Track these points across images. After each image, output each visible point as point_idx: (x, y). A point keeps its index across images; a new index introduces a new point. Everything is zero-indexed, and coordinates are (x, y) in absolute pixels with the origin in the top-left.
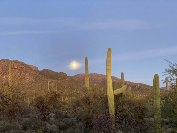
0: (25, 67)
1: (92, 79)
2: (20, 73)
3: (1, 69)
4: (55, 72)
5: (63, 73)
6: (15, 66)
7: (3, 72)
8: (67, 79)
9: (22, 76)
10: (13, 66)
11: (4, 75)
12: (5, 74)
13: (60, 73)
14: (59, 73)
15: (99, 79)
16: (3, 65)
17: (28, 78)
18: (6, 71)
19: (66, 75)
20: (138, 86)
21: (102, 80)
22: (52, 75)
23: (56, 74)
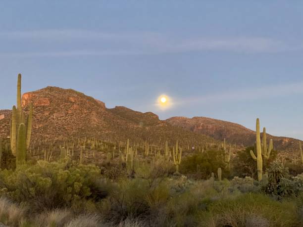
0: (87, 101)
1: (197, 127)
2: (82, 110)
3: (49, 102)
4: (137, 112)
5: (152, 114)
6: (71, 98)
7: (52, 108)
8: (160, 125)
9: (84, 115)
10: (68, 99)
11: (54, 112)
12: (56, 111)
13: (147, 113)
14: (145, 114)
15: (210, 126)
16: (51, 96)
17: (95, 120)
18: (57, 107)
19: (157, 117)
20: (287, 141)
21: (216, 129)
22: (133, 117)
23: (140, 115)
